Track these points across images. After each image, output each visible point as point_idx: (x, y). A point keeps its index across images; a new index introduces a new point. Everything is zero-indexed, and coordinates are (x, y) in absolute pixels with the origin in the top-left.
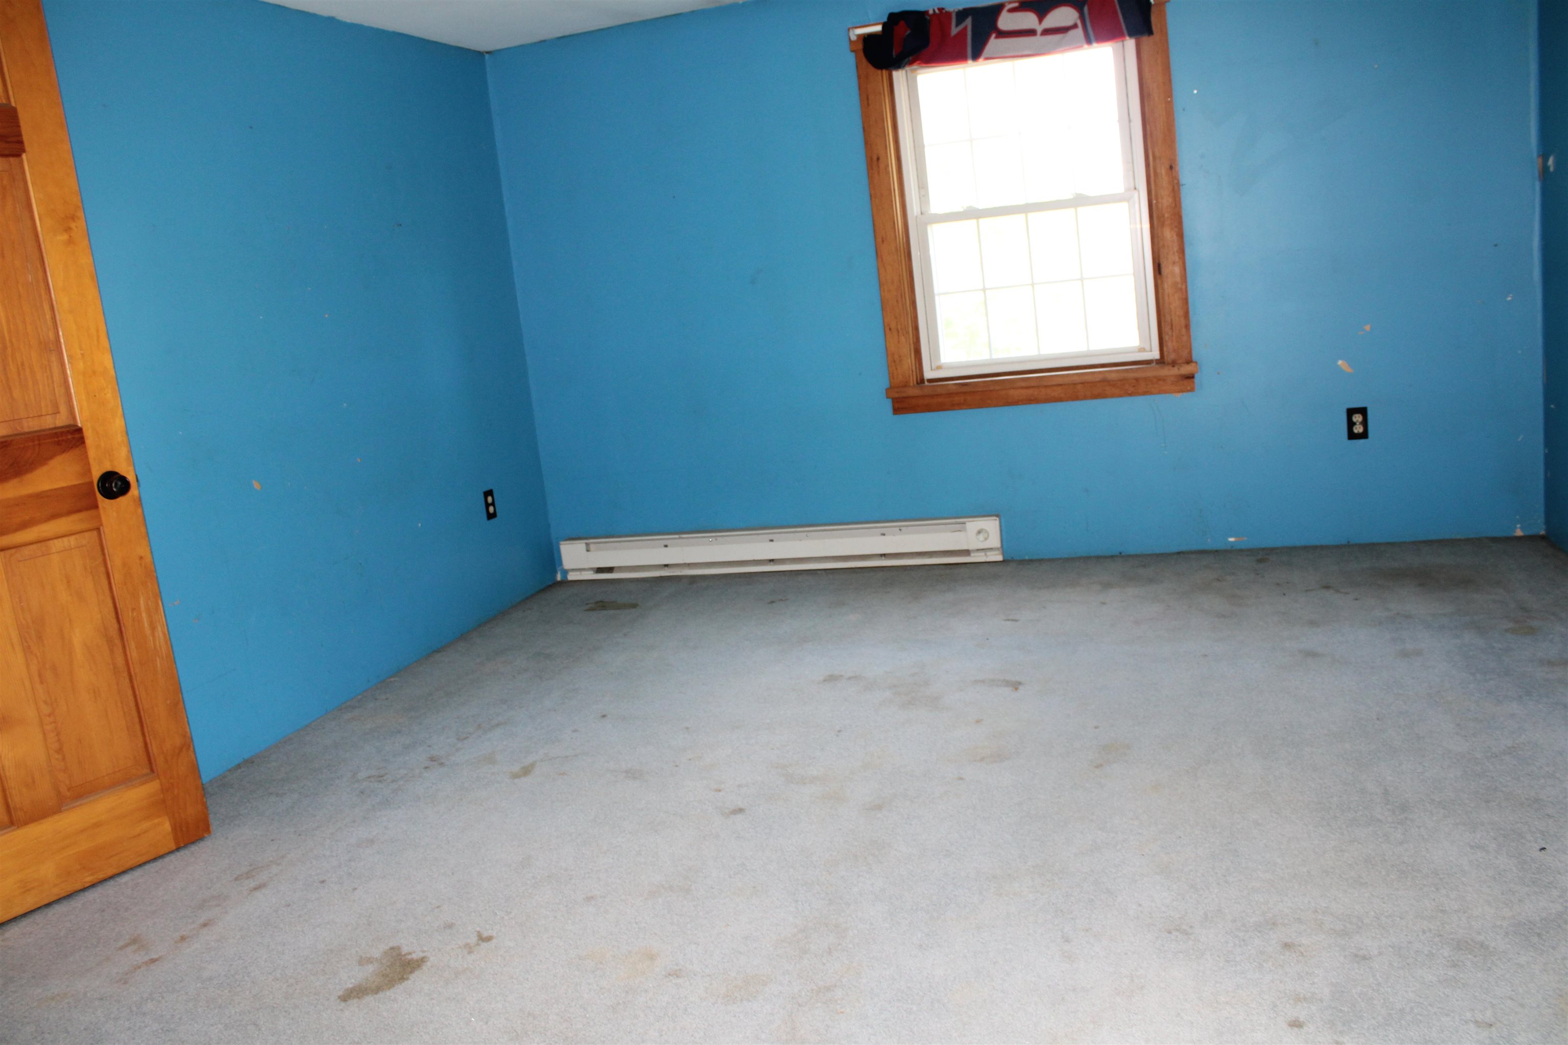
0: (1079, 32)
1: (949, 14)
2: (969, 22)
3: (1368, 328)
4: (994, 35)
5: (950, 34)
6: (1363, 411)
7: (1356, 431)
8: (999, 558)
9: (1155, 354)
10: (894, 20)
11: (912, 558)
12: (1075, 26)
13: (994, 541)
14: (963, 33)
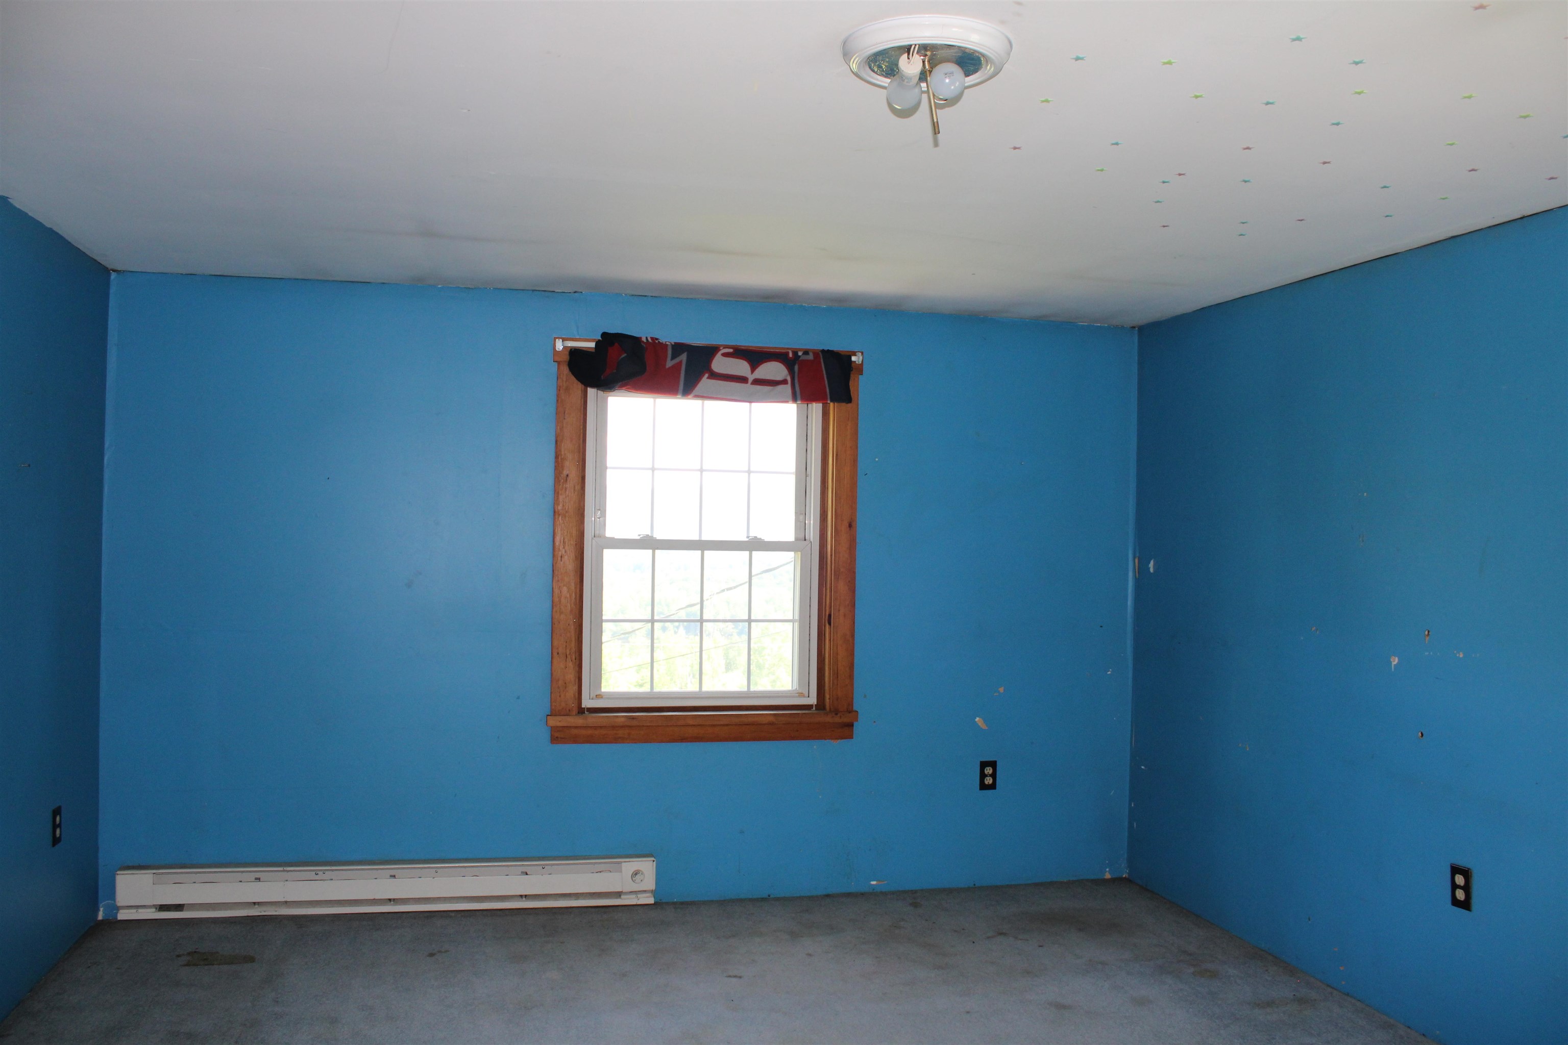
0: (787, 388)
1: (664, 346)
2: (684, 357)
3: (1001, 690)
4: (707, 375)
5: (665, 365)
6: (993, 764)
7: (986, 782)
8: (651, 901)
9: (813, 700)
10: (608, 340)
11: (556, 900)
12: (784, 382)
13: (649, 881)
14: (678, 367)
